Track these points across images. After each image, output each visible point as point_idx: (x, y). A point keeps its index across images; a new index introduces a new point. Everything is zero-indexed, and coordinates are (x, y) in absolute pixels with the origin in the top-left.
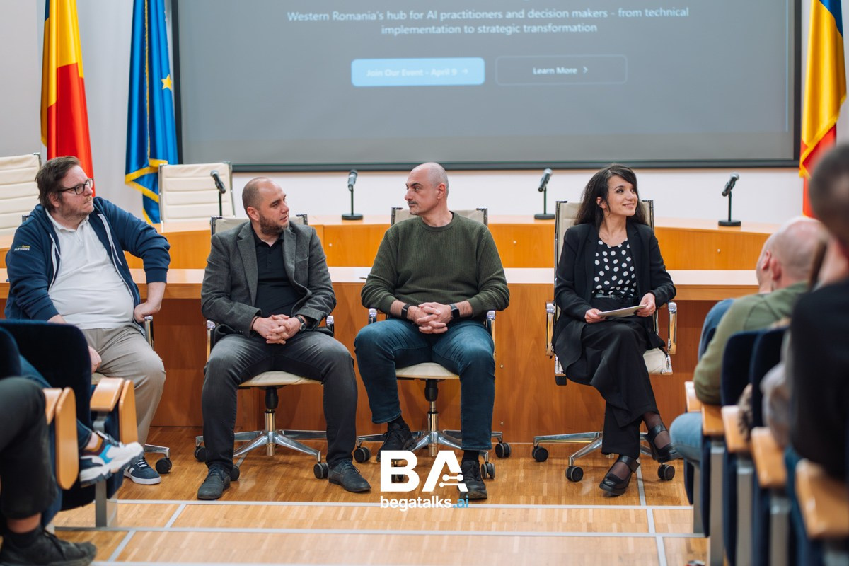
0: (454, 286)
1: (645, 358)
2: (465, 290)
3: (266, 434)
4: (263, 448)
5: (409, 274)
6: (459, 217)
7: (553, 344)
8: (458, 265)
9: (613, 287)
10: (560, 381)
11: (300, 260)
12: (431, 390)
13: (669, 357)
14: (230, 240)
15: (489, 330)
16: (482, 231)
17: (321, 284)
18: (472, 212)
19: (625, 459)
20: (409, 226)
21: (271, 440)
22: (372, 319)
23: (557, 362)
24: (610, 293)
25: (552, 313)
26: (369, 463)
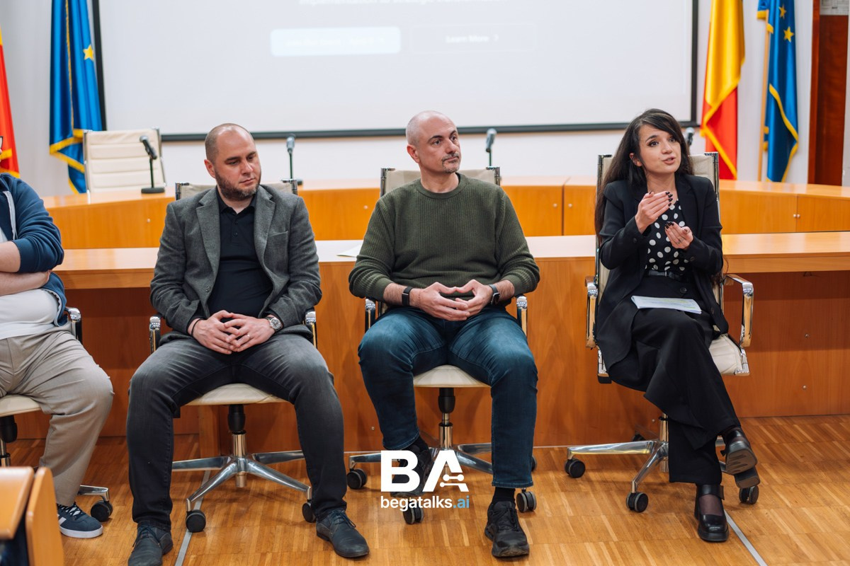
0: (472, 266)
1: (710, 351)
2: (486, 270)
3: (236, 461)
4: (233, 478)
5: (414, 254)
6: (466, 179)
7: (594, 334)
8: (475, 240)
9: (668, 263)
10: (602, 380)
11: (275, 233)
12: (447, 400)
13: (743, 352)
14: (186, 209)
15: (519, 321)
16: (499, 195)
17: (303, 269)
18: (481, 172)
19: (707, 490)
20: (406, 195)
21: (242, 465)
22: (369, 312)
23: (600, 360)
24: (666, 269)
25: (595, 295)
26: (366, 489)
